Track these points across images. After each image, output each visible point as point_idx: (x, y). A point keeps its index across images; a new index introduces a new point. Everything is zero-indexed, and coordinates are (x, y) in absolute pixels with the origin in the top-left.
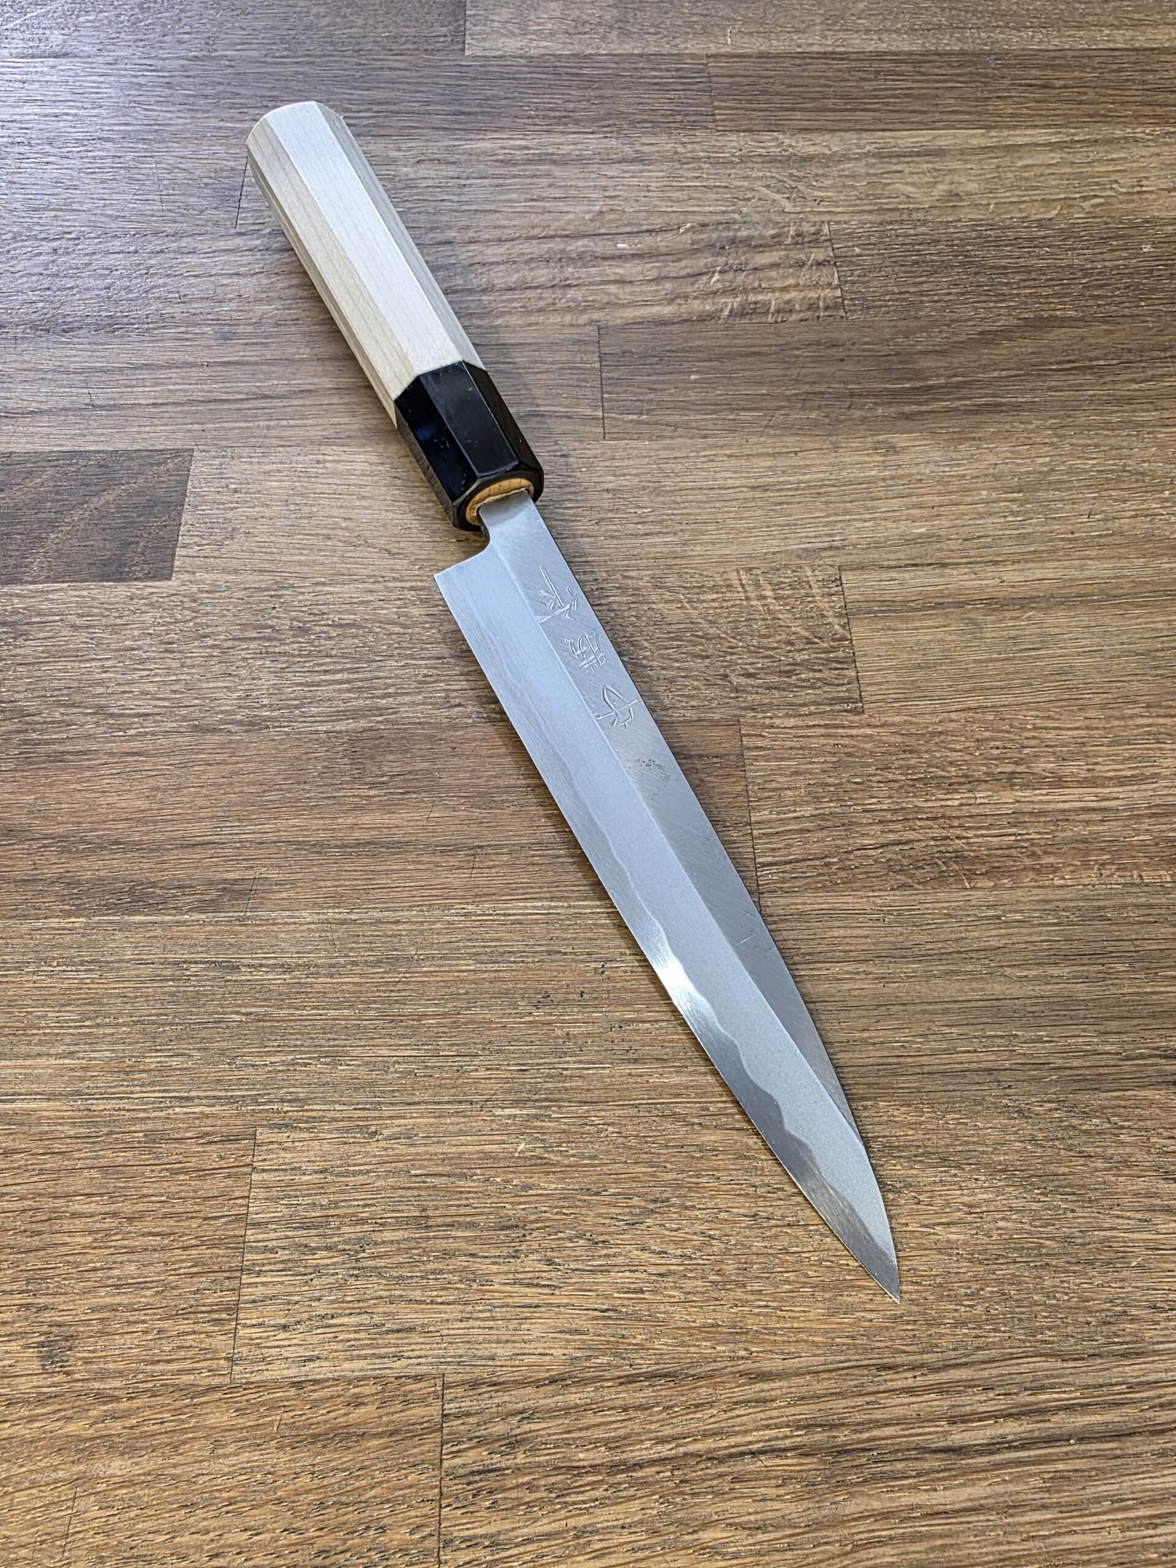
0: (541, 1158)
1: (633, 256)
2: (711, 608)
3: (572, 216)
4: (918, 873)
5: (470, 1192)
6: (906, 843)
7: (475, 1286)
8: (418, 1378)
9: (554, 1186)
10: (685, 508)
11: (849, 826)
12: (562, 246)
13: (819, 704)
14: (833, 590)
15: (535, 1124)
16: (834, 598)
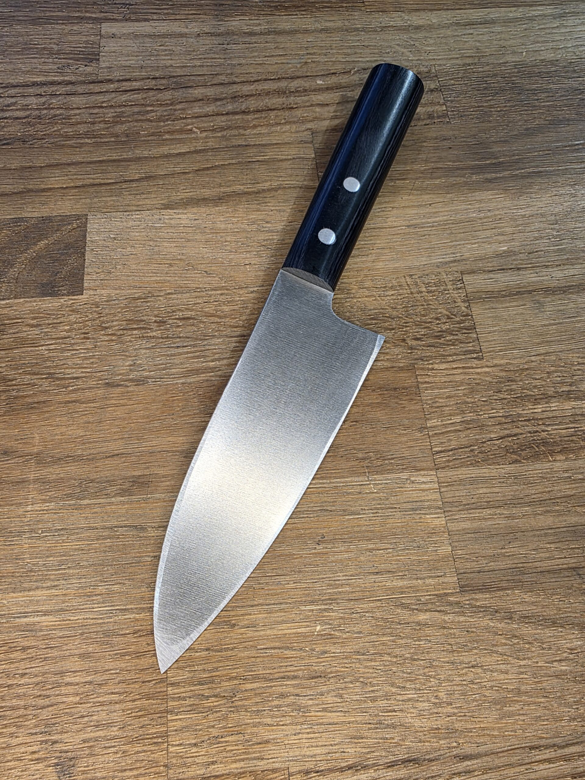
0: (330, 635)
1: (327, 89)
2: (392, 299)
3: (290, 65)
4: (523, 453)
5: (292, 657)
6: (515, 435)
7: (301, 714)
8: (274, 771)
9: (339, 651)
10: (371, 240)
11: (482, 427)
12: (286, 85)
13: (458, 355)
14: (459, 286)
15: (325, 614)
16: (460, 291)
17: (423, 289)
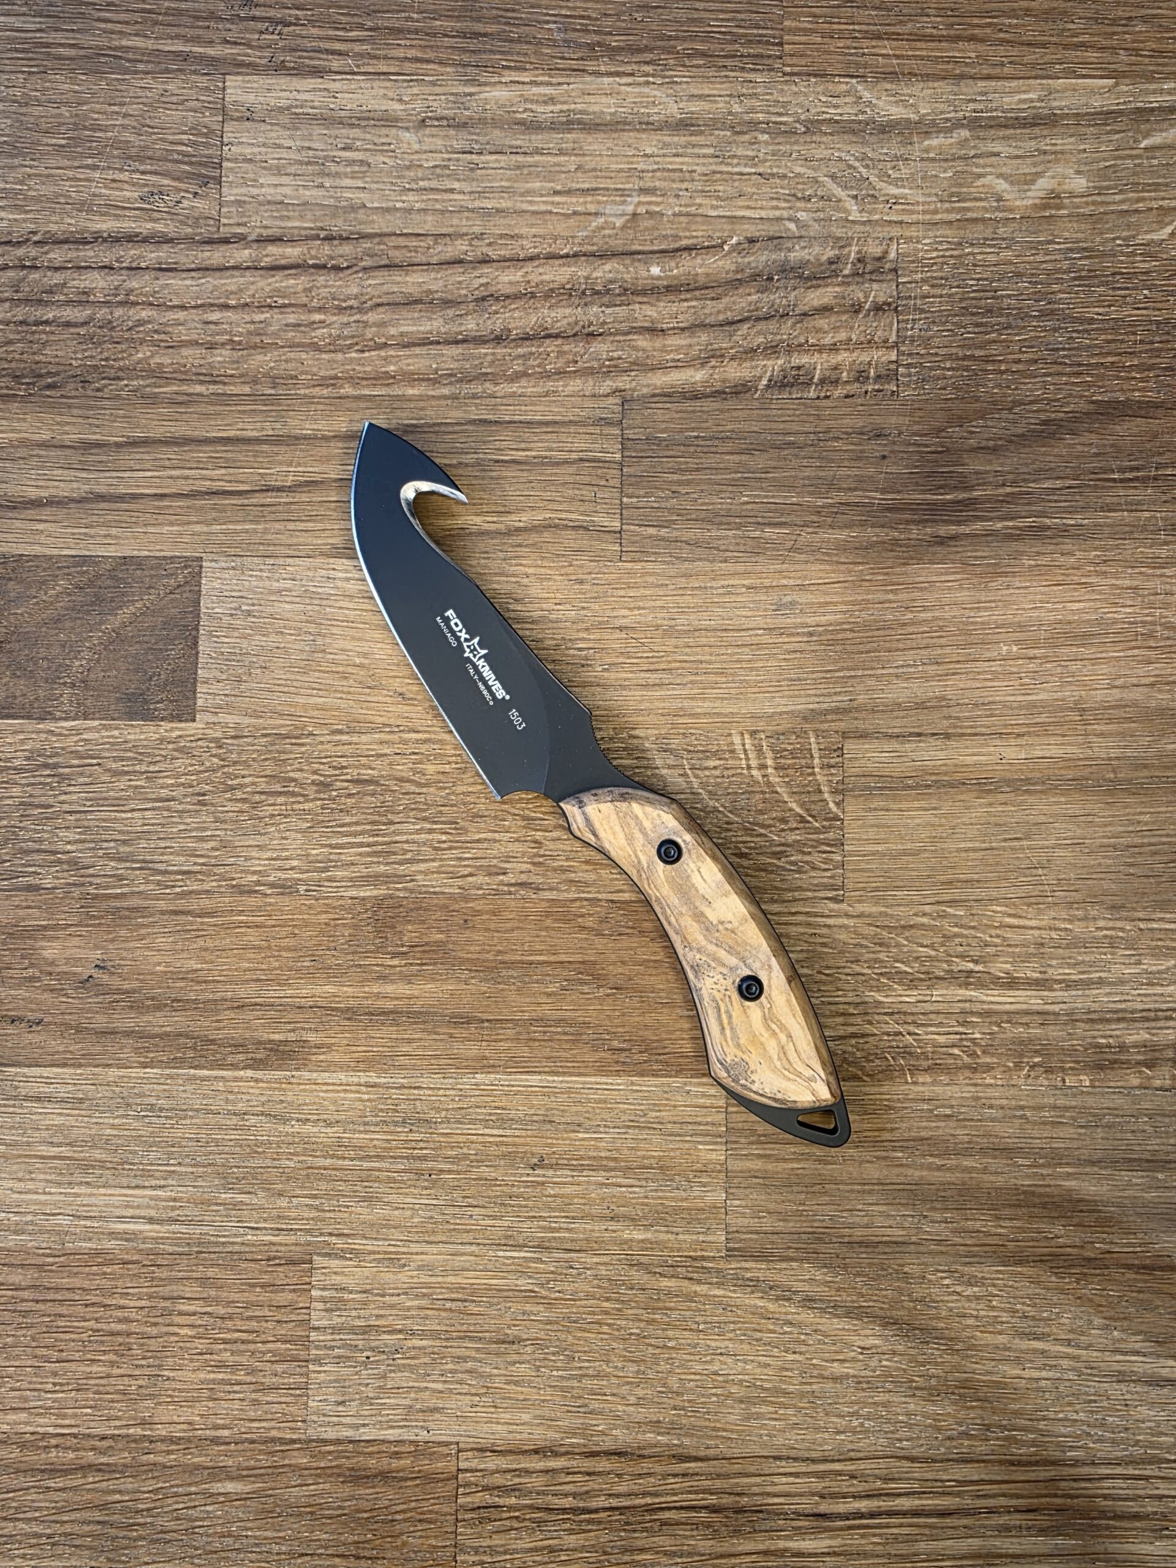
1: (670, 289)
2: (712, 776)
5: (478, 1314)
7: (482, 1383)
8: (440, 1444)
12: (587, 272)
14: (833, 761)
15: (530, 1265)
16: (833, 771)
17: (770, 762)
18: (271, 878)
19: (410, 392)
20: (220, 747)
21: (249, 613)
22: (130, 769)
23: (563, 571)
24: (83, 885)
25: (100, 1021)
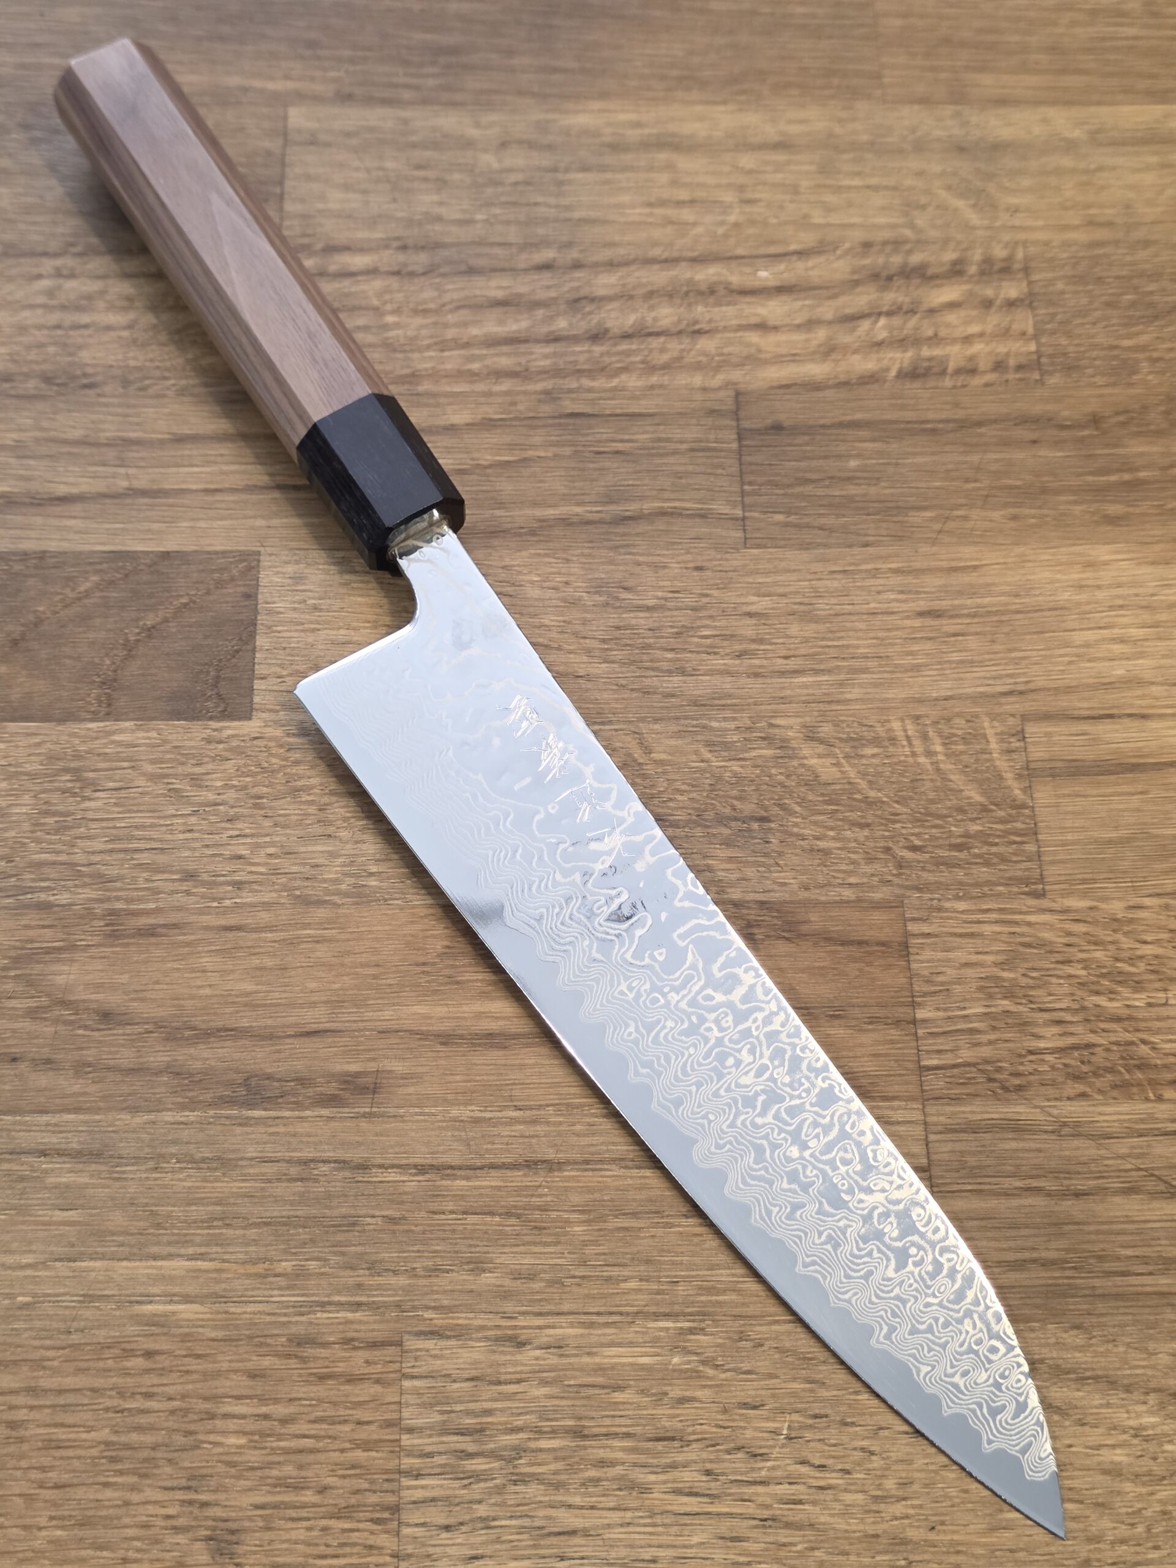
0: (696, 1371)
1: (779, 290)
2: (871, 765)
3: (700, 230)
4: (1097, 1081)
6: (1086, 1047)
10: (841, 639)
12: (688, 275)
14: (1014, 746)
15: (689, 1337)
16: (1014, 756)
17: (939, 748)
18: (343, 887)
19: (497, 388)
20: (281, 746)
21: (316, 608)
22: (171, 771)
23: (680, 558)
24: (108, 899)
25: (126, 1057)
